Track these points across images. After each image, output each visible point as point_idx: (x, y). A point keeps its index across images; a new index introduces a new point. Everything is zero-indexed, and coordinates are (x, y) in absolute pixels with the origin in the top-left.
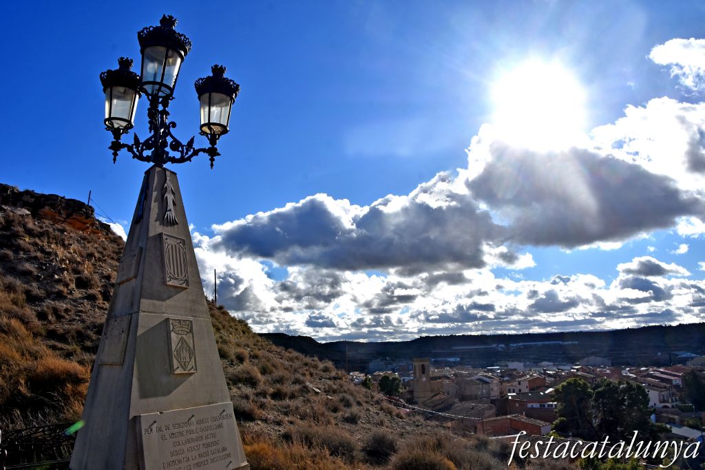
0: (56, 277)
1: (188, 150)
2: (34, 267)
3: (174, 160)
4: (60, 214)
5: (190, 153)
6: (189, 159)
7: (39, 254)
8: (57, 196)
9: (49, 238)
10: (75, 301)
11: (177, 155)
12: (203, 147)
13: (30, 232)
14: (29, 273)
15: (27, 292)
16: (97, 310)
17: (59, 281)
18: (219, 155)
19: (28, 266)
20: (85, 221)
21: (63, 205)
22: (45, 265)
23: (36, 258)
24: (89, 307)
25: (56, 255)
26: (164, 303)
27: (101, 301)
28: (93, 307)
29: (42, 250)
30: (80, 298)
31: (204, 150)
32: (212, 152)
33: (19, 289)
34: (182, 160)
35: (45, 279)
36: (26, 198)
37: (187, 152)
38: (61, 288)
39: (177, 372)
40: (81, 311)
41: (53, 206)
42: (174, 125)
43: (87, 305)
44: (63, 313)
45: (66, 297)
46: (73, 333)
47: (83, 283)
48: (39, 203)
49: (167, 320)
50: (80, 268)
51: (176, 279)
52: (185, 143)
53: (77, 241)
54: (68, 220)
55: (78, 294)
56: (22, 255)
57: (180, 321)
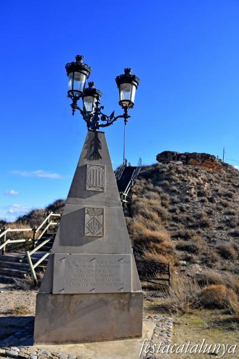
0: (187, 192)
1: (111, 118)
2: (177, 188)
3: (103, 126)
4: (198, 161)
5: (112, 120)
6: (111, 123)
7: (180, 182)
8: (196, 153)
9: (188, 173)
10: (194, 203)
11: (105, 123)
12: (119, 115)
13: (179, 172)
14: (174, 191)
15: (172, 200)
16: (204, 207)
17: (188, 194)
18: (129, 117)
19: (174, 188)
20: (212, 163)
21: (200, 157)
22: (182, 186)
23: (179, 184)
24: (200, 206)
25: (189, 181)
26: (84, 200)
27: (208, 203)
28: (202, 205)
29: (183, 180)
30: (197, 202)
31: (121, 116)
32: (125, 116)
33: (169, 199)
34: (108, 125)
35: (182, 193)
36: (183, 156)
37: (111, 120)
38: (187, 197)
39: (88, 235)
40: (195, 208)
41: (194, 158)
42: (102, 107)
43: (200, 204)
44: (185, 209)
45: (190, 201)
46: (185, 219)
47: (200, 194)
48: (187, 158)
49: (84, 208)
50: (202, 187)
51: (94, 187)
52: (109, 115)
53: (205, 173)
54: (203, 164)
55: (197, 199)
56: (173, 183)
57: (93, 209)
